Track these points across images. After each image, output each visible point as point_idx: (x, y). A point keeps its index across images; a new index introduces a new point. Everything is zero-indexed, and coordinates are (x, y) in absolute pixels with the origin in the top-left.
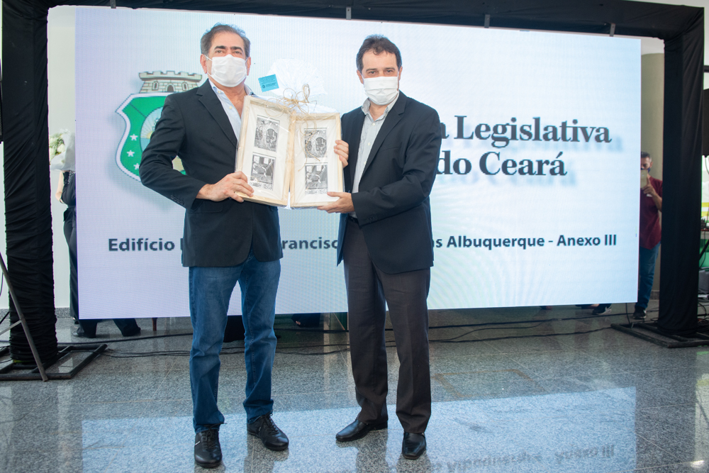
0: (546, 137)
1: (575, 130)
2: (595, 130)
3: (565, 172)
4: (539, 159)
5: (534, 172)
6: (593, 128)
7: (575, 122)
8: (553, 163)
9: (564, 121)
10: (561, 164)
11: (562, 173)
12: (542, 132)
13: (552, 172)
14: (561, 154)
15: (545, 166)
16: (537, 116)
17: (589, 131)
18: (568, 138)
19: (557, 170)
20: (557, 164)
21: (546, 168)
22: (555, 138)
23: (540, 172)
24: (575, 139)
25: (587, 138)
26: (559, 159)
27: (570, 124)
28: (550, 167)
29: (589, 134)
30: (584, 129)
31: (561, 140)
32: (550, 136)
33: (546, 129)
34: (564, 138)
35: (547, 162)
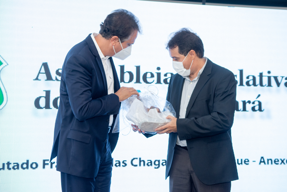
0: (248, 84)
1: (269, 78)
2: (284, 78)
3: (262, 109)
4: (244, 100)
5: (239, 109)
6: (283, 77)
7: (269, 72)
8: (253, 103)
9: (261, 72)
10: (260, 104)
11: (260, 109)
12: (245, 80)
13: (253, 109)
14: (259, 96)
15: (247, 104)
16: (241, 69)
17: (279, 79)
18: (264, 84)
19: (257, 108)
20: (257, 103)
21: (249, 107)
22: (254, 84)
23: (244, 109)
24: (270, 85)
25: (278, 84)
26: (259, 99)
27: (265, 74)
28: (252, 105)
29: (279, 81)
30: (276, 78)
31: (259, 86)
32: (251, 83)
33: (248, 78)
34: (261, 84)
35: (249, 102)
